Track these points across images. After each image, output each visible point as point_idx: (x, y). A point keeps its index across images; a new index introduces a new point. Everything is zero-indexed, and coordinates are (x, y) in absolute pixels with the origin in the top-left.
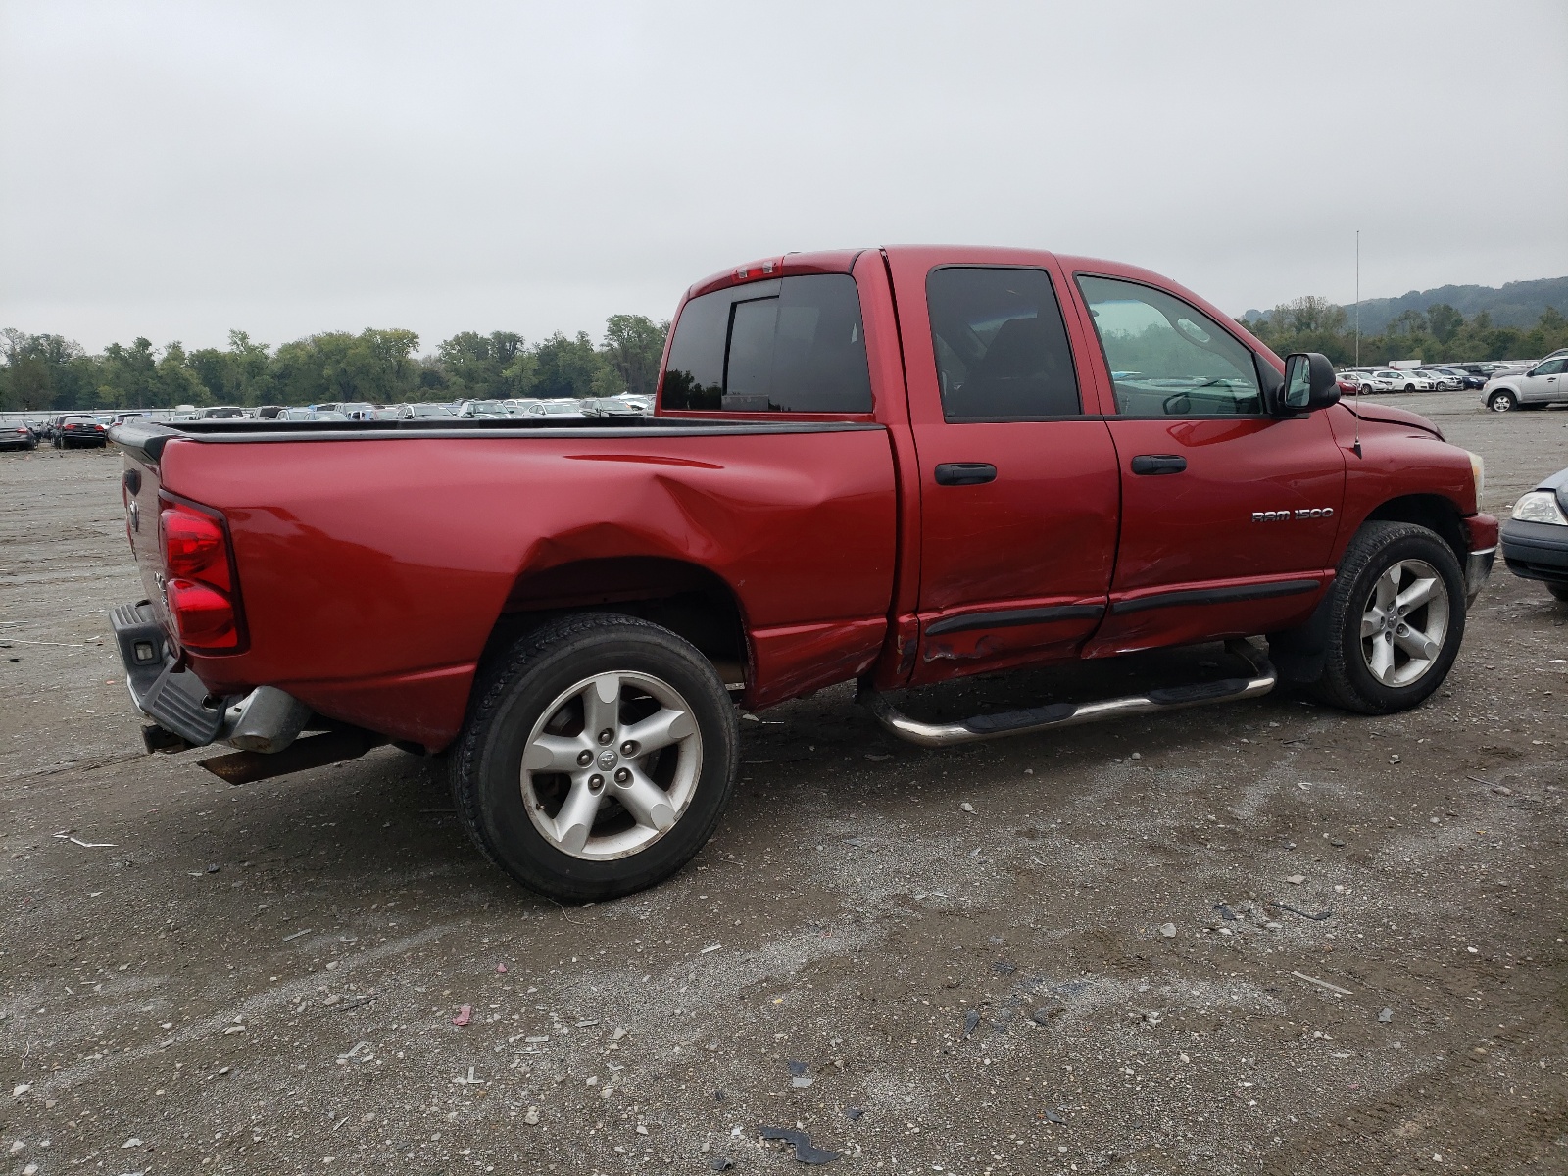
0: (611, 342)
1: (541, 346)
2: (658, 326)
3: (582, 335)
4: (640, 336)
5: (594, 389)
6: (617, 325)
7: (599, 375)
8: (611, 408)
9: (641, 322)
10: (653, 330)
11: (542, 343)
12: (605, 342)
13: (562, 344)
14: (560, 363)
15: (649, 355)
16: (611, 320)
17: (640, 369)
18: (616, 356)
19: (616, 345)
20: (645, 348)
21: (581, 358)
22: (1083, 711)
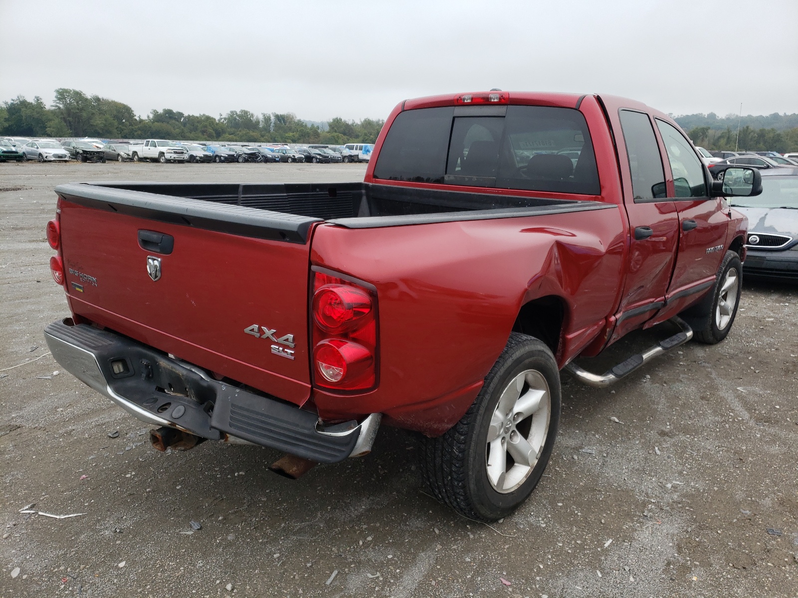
0: (58, 105)
1: (9, 103)
2: (89, 97)
3: (38, 99)
4: (77, 102)
5: (49, 132)
6: (62, 94)
7: (51, 123)
8: (83, 147)
9: (78, 95)
10: (86, 99)
11: (10, 102)
12: (54, 104)
13: (24, 104)
14: (23, 114)
15: (84, 114)
16: (57, 91)
17: (79, 122)
18: (62, 113)
19: (61, 106)
20: (82, 110)
21: (38, 113)
22: (645, 356)
